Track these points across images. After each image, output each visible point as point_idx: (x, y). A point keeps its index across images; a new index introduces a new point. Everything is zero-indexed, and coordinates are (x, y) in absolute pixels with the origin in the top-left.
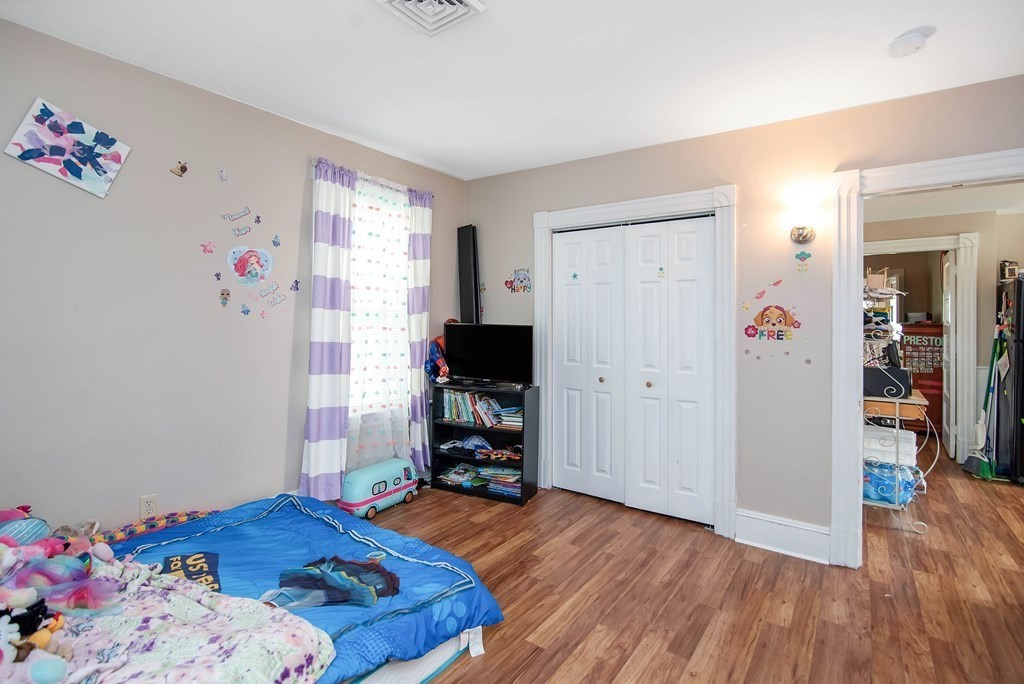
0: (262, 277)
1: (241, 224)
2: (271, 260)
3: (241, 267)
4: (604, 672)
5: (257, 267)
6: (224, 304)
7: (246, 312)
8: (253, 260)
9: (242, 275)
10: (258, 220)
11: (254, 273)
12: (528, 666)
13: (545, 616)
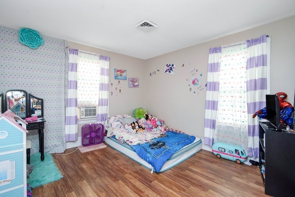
0: (198, 84)
1: (193, 73)
2: (200, 80)
3: (194, 82)
4: (139, 192)
5: (197, 82)
6: (190, 91)
7: (195, 93)
8: (196, 80)
9: (194, 84)
10: (197, 71)
11: (196, 83)
12: (145, 179)
13: (166, 185)
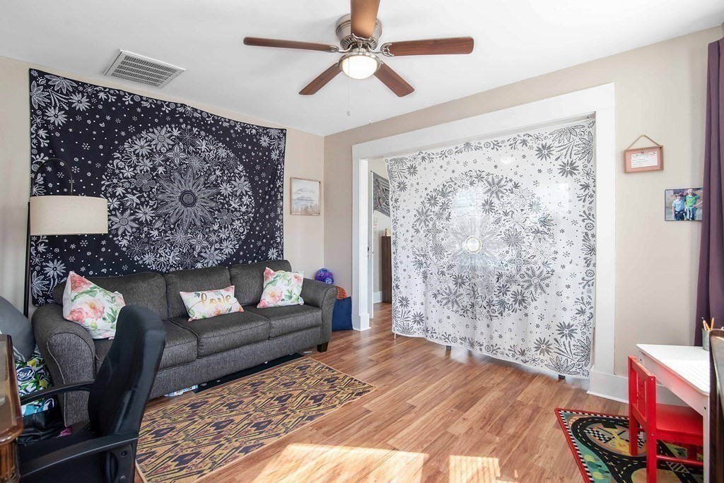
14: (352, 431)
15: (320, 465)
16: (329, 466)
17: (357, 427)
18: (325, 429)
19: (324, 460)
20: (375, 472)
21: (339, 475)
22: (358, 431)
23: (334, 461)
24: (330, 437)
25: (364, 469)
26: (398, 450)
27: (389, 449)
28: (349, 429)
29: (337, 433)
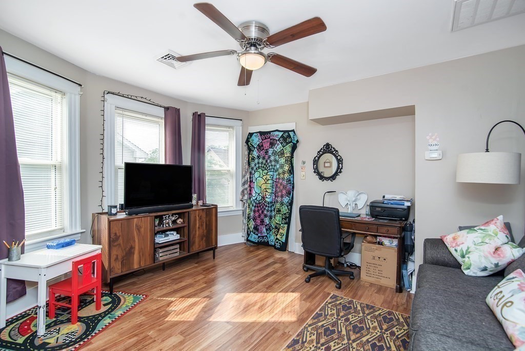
14: (258, 333)
15: (271, 311)
16: (266, 311)
17: (255, 338)
18: (279, 333)
19: (270, 314)
20: (240, 310)
21: (259, 308)
22: (253, 333)
23: (264, 314)
24: (272, 328)
25: (246, 311)
26: (225, 322)
27: (231, 322)
28: (262, 334)
29: (268, 331)
